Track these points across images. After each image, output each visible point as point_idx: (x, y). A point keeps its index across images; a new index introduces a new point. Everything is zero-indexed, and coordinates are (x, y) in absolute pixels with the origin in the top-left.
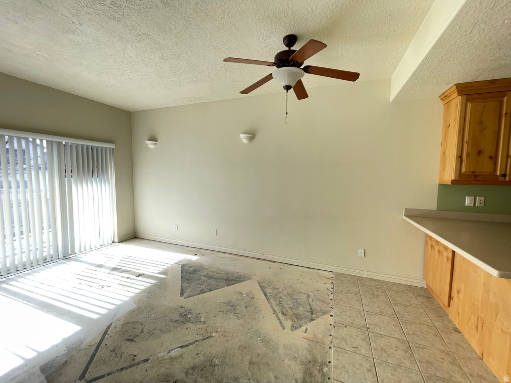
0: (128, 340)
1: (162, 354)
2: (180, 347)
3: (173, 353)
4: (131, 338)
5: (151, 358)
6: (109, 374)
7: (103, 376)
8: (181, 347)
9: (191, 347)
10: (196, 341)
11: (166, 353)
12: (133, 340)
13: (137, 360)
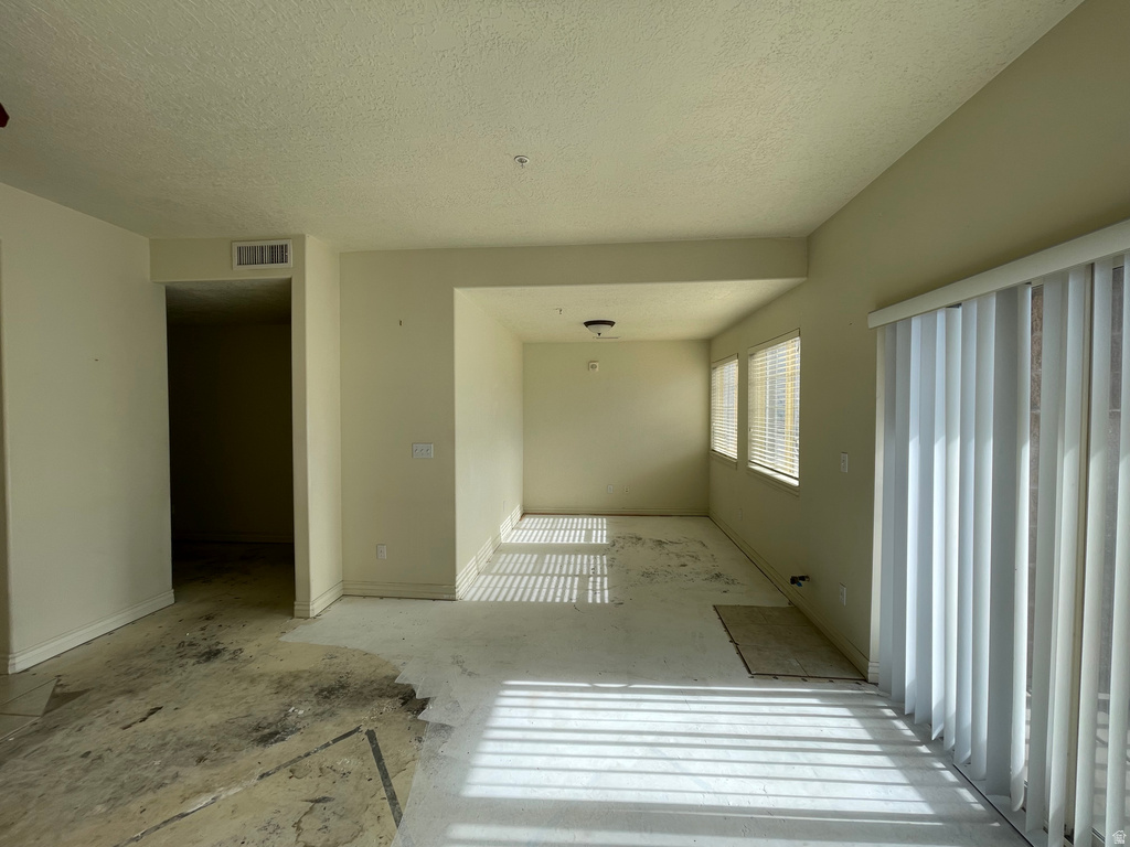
0: (323, 800)
1: (231, 792)
2: (188, 814)
3: (205, 799)
4: (318, 806)
5: (254, 781)
6: (327, 745)
7: (335, 741)
8: (183, 816)
9: (159, 821)
10: (137, 839)
11: (223, 796)
12: (312, 801)
13: (285, 773)
